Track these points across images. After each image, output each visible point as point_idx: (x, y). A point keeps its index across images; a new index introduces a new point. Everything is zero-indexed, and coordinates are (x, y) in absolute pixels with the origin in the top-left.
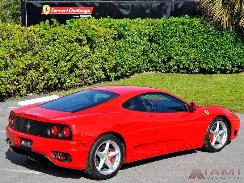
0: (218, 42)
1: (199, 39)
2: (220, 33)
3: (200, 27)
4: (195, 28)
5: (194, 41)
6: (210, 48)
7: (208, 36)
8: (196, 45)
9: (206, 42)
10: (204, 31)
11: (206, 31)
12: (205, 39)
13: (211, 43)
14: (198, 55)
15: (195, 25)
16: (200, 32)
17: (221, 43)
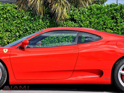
0: (31, 27)
1: (12, 23)
2: (33, 19)
3: (14, 12)
4: (9, 13)
5: (8, 25)
6: (23, 32)
7: (21, 21)
8: (10, 29)
9: (19, 27)
10: (17, 17)
11: (19, 16)
12: (19, 24)
13: (24, 28)
14: (12, 39)
15: (9, 10)
16: (14, 17)
17: (34, 28)
